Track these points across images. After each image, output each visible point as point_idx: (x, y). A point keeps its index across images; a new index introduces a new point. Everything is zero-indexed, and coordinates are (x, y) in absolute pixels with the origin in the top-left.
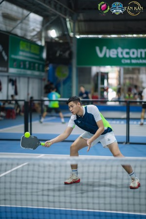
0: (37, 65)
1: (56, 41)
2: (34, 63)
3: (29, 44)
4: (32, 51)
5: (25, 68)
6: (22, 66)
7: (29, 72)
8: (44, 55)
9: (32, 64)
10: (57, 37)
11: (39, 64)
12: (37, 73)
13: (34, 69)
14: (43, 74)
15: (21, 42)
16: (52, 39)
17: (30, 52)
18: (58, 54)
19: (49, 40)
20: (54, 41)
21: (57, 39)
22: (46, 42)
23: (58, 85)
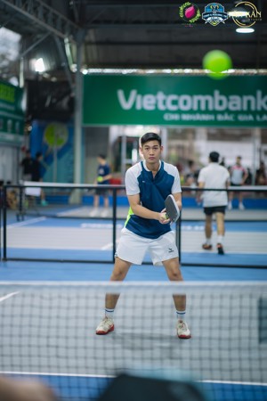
0: (10, 122)
1: (45, 78)
2: (6, 119)
4: (2, 97)
9: (1, 121)
10: (47, 72)
11: (14, 121)
12: (9, 137)
13: (5, 130)
16: (37, 74)
19: (32, 77)
20: (40, 79)
22: (26, 81)
23: (49, 159)
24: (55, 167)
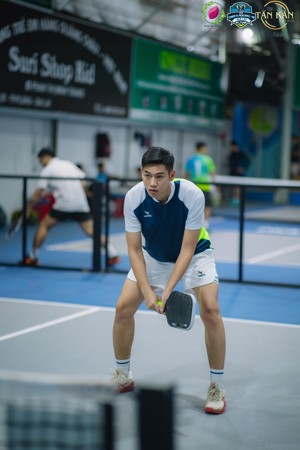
0: (202, 104)
1: (256, 52)
2: (196, 100)
3: (183, 58)
4: (192, 73)
5: (171, 109)
6: (164, 106)
7: (182, 119)
8: (224, 83)
9: (190, 102)
10: (257, 44)
11: (209, 102)
12: (202, 121)
13: (195, 112)
14: (220, 124)
15: (164, 54)
16: (244, 47)
17: (186, 76)
18: (259, 82)
19: (237, 51)
20: (249, 52)
21: (257, 49)
22: (229, 55)
23: (253, 149)
24: (258, 160)
